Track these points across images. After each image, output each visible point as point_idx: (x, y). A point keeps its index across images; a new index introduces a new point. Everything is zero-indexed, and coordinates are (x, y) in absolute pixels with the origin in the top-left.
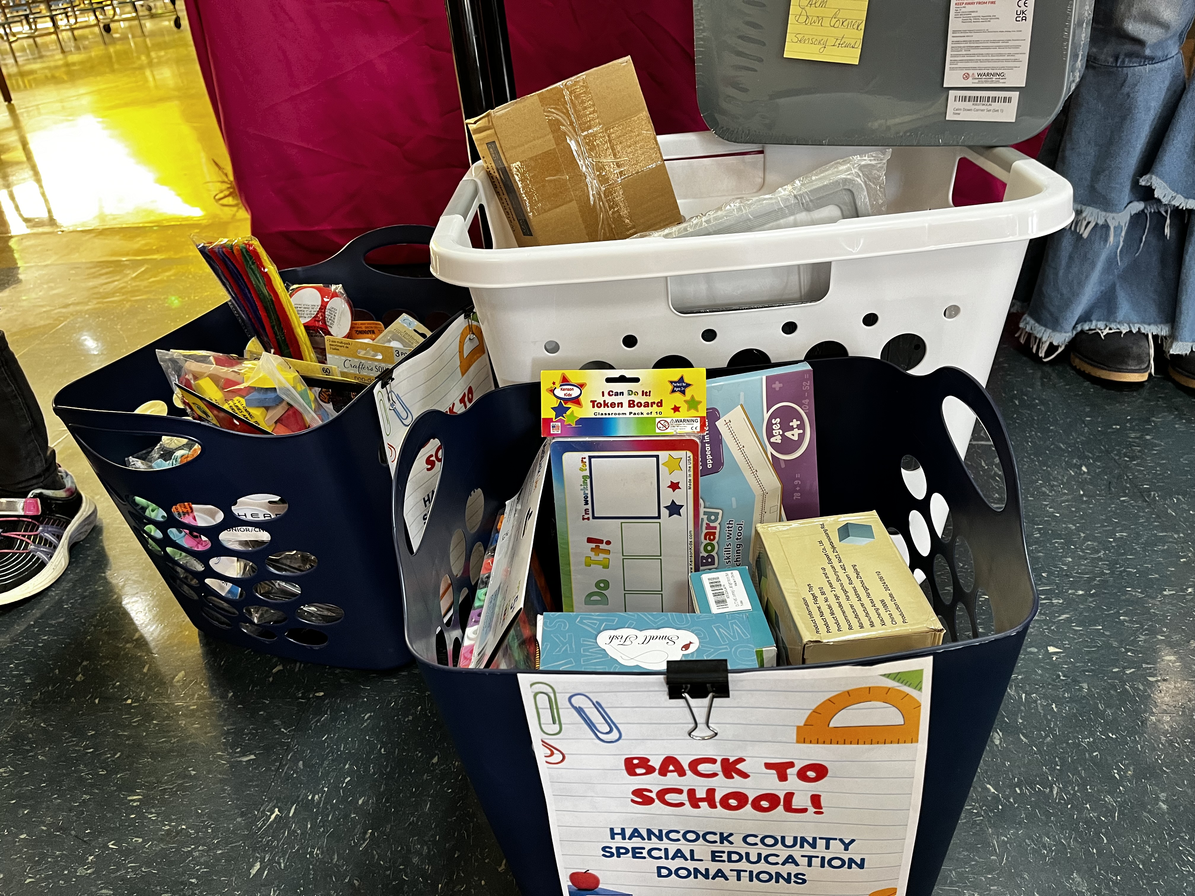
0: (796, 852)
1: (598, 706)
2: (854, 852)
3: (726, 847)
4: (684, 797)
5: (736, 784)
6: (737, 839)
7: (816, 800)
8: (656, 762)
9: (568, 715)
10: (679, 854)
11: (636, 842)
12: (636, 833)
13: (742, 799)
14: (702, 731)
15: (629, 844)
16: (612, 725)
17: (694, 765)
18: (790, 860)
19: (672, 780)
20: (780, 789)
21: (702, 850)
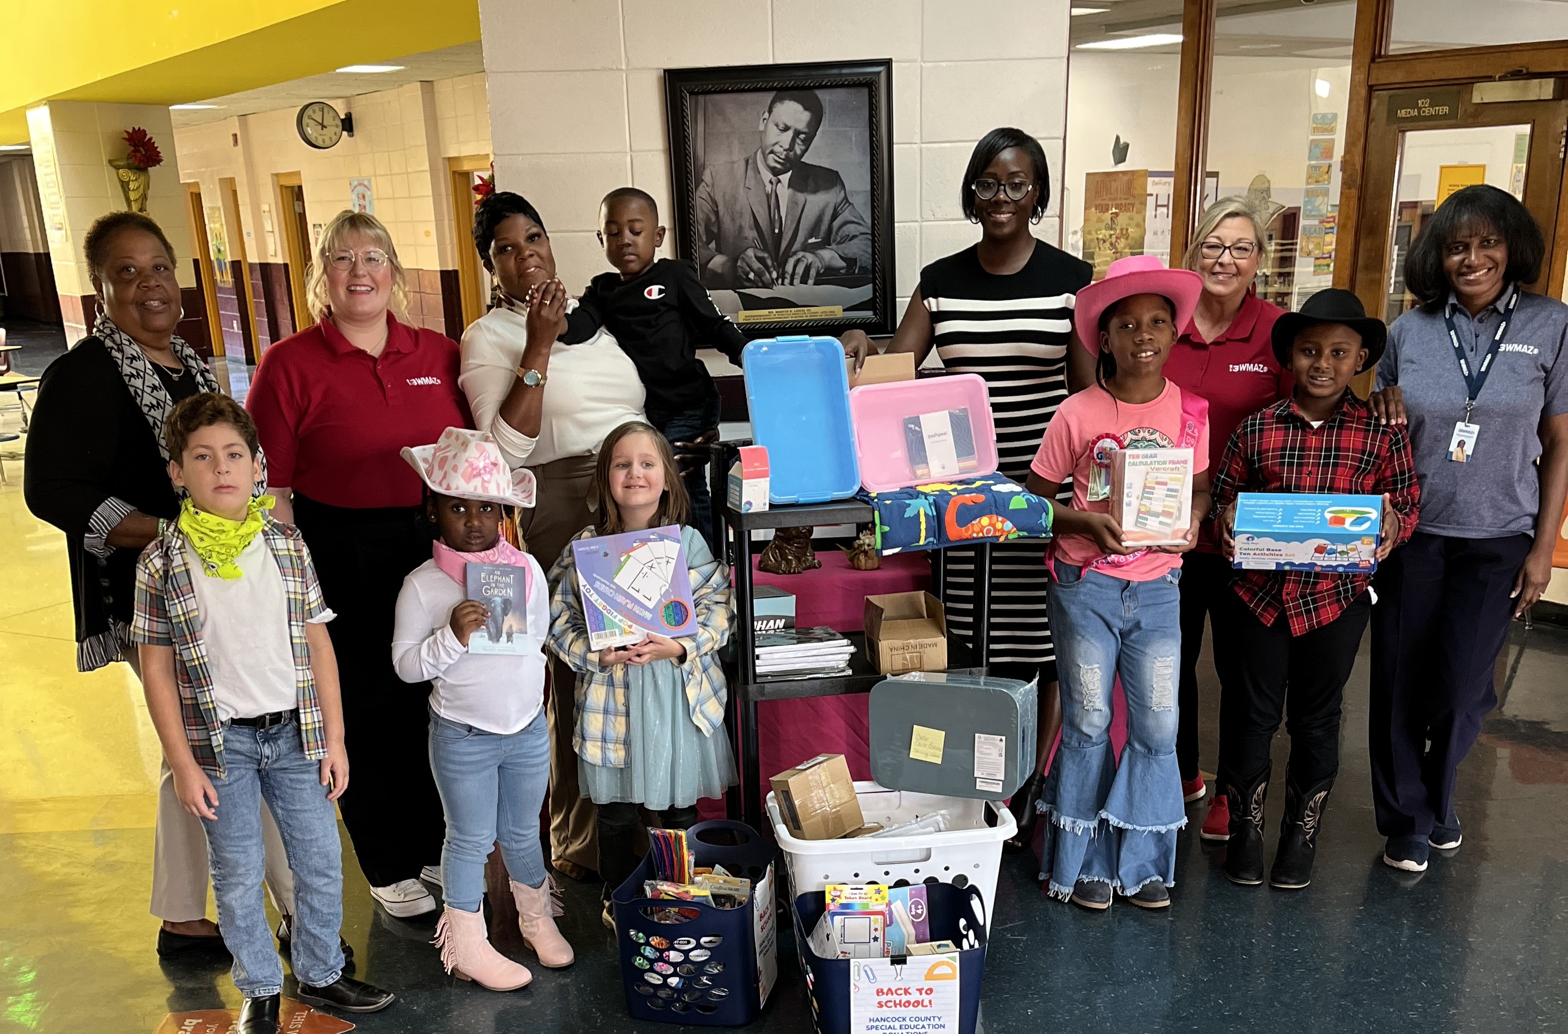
0: (925, 1023)
1: (871, 970)
2: (941, 1022)
3: (904, 1023)
4: (892, 1004)
5: (908, 997)
6: (907, 1019)
7: (930, 1002)
8: (885, 991)
9: (863, 973)
10: (890, 1027)
11: (877, 1023)
12: (877, 1020)
13: (909, 1002)
14: (899, 978)
15: (875, 1024)
16: (874, 977)
17: (896, 991)
18: (923, 1027)
19: (890, 997)
20: (920, 998)
21: (897, 1024)
